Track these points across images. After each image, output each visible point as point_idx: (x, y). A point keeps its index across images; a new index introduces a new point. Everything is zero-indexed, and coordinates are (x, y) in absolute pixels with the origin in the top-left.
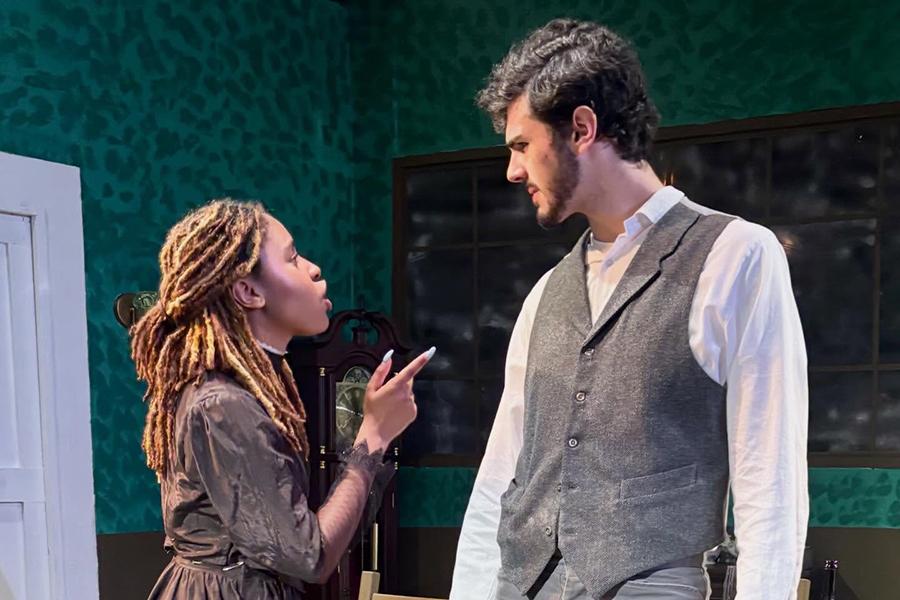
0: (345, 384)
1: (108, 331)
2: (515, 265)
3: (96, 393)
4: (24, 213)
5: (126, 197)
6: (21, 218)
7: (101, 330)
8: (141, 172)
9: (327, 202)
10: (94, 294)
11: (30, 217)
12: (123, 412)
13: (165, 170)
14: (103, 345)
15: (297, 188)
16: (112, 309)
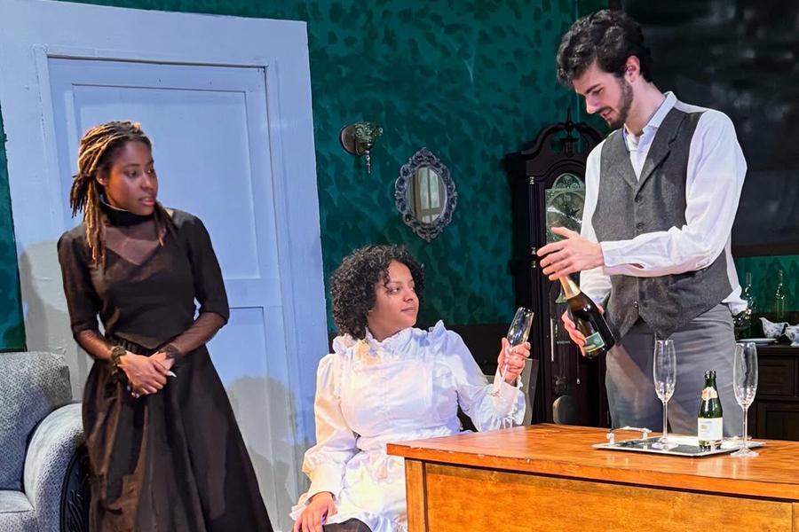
0: (554, 191)
1: (334, 158)
2: (712, 70)
3: (325, 212)
4: (259, 65)
5: (349, 42)
6: (256, 69)
7: (328, 158)
8: (362, 19)
9: (548, 25)
10: (321, 127)
11: (264, 67)
12: (351, 227)
13: (386, 14)
14: (330, 171)
15: (518, 15)
16: (338, 138)
